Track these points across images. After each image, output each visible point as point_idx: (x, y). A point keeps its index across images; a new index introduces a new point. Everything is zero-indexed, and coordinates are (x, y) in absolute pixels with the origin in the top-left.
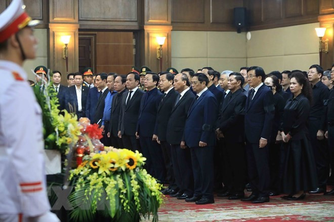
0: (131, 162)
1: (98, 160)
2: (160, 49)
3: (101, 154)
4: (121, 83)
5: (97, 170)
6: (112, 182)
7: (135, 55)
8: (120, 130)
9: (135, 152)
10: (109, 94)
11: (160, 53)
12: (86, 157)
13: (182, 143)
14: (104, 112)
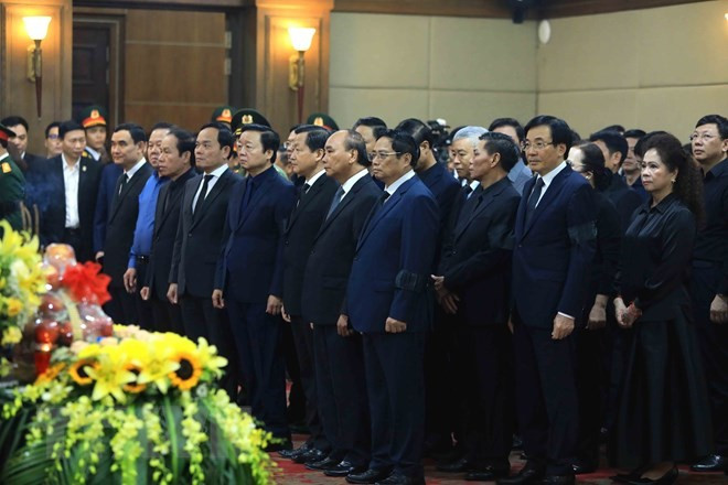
0: (185, 369)
1: (92, 362)
2: (297, 62)
3: (102, 346)
4: (177, 152)
5: (88, 390)
6: (128, 424)
7: (231, 77)
8: (175, 282)
9: (197, 343)
10: (151, 182)
11: (297, 72)
12: (61, 353)
13: (342, 321)
14: (136, 233)
